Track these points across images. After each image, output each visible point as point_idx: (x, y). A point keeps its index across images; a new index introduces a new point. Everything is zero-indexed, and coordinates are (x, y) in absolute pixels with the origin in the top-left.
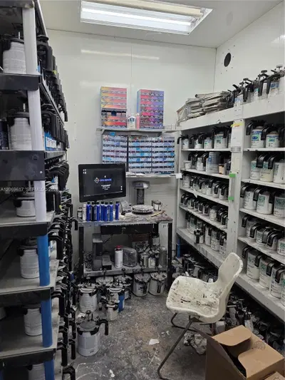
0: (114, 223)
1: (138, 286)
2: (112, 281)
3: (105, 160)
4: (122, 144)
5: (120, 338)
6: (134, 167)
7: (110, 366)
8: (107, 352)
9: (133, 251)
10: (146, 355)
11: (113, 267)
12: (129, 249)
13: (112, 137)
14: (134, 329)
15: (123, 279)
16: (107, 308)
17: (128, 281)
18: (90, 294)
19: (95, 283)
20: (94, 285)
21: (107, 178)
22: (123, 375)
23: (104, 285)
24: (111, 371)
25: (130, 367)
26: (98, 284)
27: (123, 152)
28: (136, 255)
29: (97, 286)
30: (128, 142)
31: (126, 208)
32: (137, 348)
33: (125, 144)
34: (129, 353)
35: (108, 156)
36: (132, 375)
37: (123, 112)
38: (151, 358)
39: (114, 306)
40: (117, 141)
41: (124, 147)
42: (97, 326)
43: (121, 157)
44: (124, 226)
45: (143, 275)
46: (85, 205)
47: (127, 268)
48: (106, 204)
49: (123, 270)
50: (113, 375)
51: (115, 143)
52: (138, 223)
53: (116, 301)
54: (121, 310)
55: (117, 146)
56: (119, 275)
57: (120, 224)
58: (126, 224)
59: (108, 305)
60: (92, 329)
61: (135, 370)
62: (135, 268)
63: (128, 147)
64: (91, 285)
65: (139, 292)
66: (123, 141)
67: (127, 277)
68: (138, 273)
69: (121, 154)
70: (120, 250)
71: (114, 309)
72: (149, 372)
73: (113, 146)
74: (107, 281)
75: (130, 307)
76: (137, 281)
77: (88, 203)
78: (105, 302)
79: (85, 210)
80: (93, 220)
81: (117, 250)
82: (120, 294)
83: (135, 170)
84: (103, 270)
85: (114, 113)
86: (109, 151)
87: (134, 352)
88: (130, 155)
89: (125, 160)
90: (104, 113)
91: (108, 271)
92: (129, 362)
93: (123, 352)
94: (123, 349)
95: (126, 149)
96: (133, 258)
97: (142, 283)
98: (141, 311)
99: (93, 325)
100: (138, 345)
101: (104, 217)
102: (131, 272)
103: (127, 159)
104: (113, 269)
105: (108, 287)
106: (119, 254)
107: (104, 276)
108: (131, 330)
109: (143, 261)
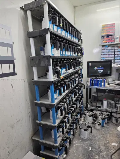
0: (102, 88)
1: (113, 119)
2: (100, 113)
3: (102, 59)
4: (111, 51)
5: (99, 137)
6: (117, 62)
7: (91, 145)
8: (91, 140)
9: (113, 102)
10: (108, 148)
11: (101, 107)
12: (110, 101)
13: (106, 48)
14: (106, 136)
15: (106, 114)
16: (95, 123)
17: (108, 115)
18: (89, 116)
19: (92, 112)
20: (91, 113)
21: (101, 67)
22: (95, 151)
23: (96, 114)
24: (90, 147)
25: (99, 149)
26: (94, 113)
27: (112, 55)
28: (114, 104)
29: (93, 113)
30: (115, 49)
31: (111, 82)
32: (105, 144)
33: (114, 51)
34: (100, 144)
35: (104, 57)
36: (99, 153)
37: (113, 35)
38: (111, 150)
39: (98, 123)
40: (109, 49)
41: (113, 52)
42: (87, 128)
43: (111, 57)
44: (107, 90)
45: (117, 114)
46: (90, 79)
47: (108, 109)
48: (99, 79)
49: (106, 110)
50: (90, 149)
51: (108, 51)
52: (115, 89)
53: (99, 122)
54: (103, 126)
55: (109, 52)
56: (104, 111)
57: (105, 89)
58: (108, 89)
59: (96, 122)
60: (85, 129)
61: (101, 151)
62: (113, 110)
63: (115, 52)
64: (90, 112)
65: (114, 122)
66: (112, 49)
67: (108, 113)
68: (114, 113)
69: (111, 56)
70: (106, 100)
71: (98, 125)
72: (107, 155)
73: (107, 52)
74: (98, 113)
75: (108, 127)
76: (113, 116)
77: (91, 78)
78: (95, 121)
79: (89, 81)
80: (93, 85)
81: (104, 100)
82: (102, 119)
83: (118, 63)
84: (97, 107)
85: (108, 36)
86: (104, 55)
87: (103, 144)
88: (116, 56)
89: (113, 58)
90: (103, 37)
91: (99, 108)
92: (99, 148)
93: (98, 143)
94: (98, 142)
95: (113, 53)
96: (113, 106)
97: (115, 117)
98: (113, 130)
99: (85, 127)
100: (106, 143)
101: (97, 85)
102: (111, 111)
103: (114, 58)
104: (102, 108)
105: (98, 115)
106: (105, 102)
107: (97, 110)
108: (105, 136)
109: (117, 107)
